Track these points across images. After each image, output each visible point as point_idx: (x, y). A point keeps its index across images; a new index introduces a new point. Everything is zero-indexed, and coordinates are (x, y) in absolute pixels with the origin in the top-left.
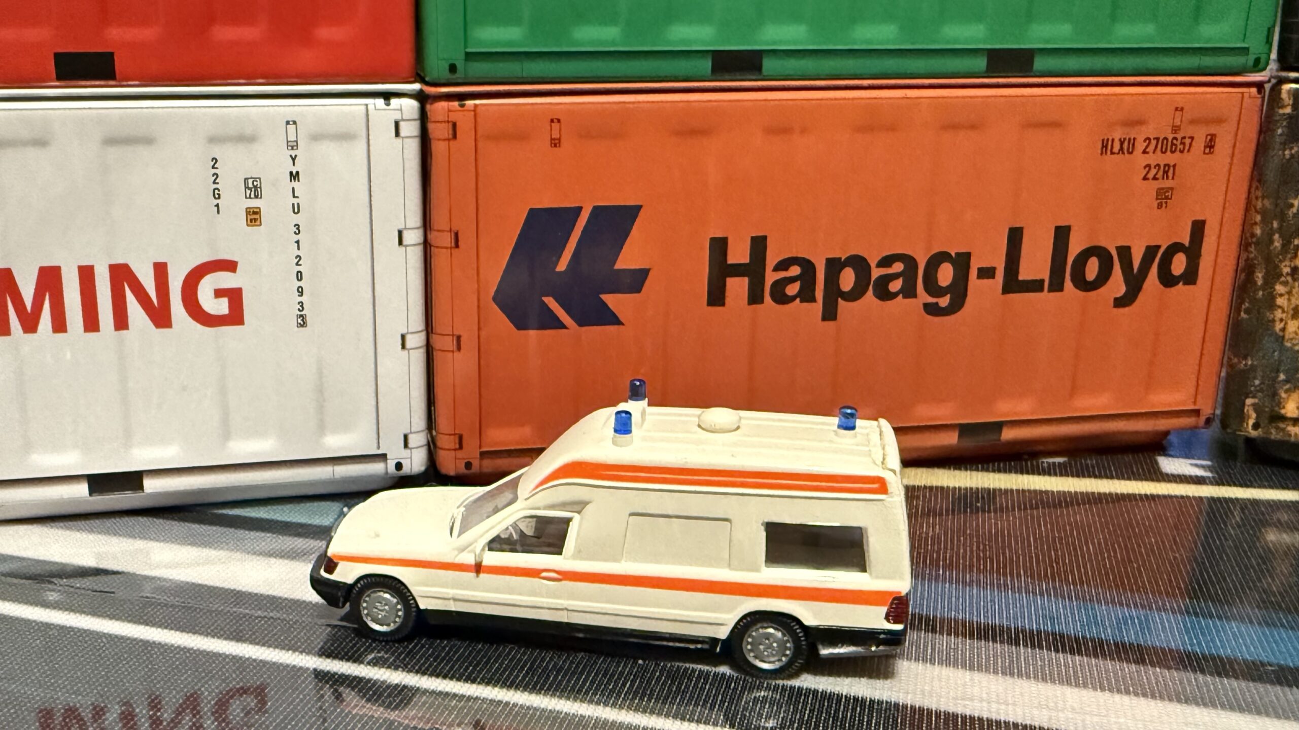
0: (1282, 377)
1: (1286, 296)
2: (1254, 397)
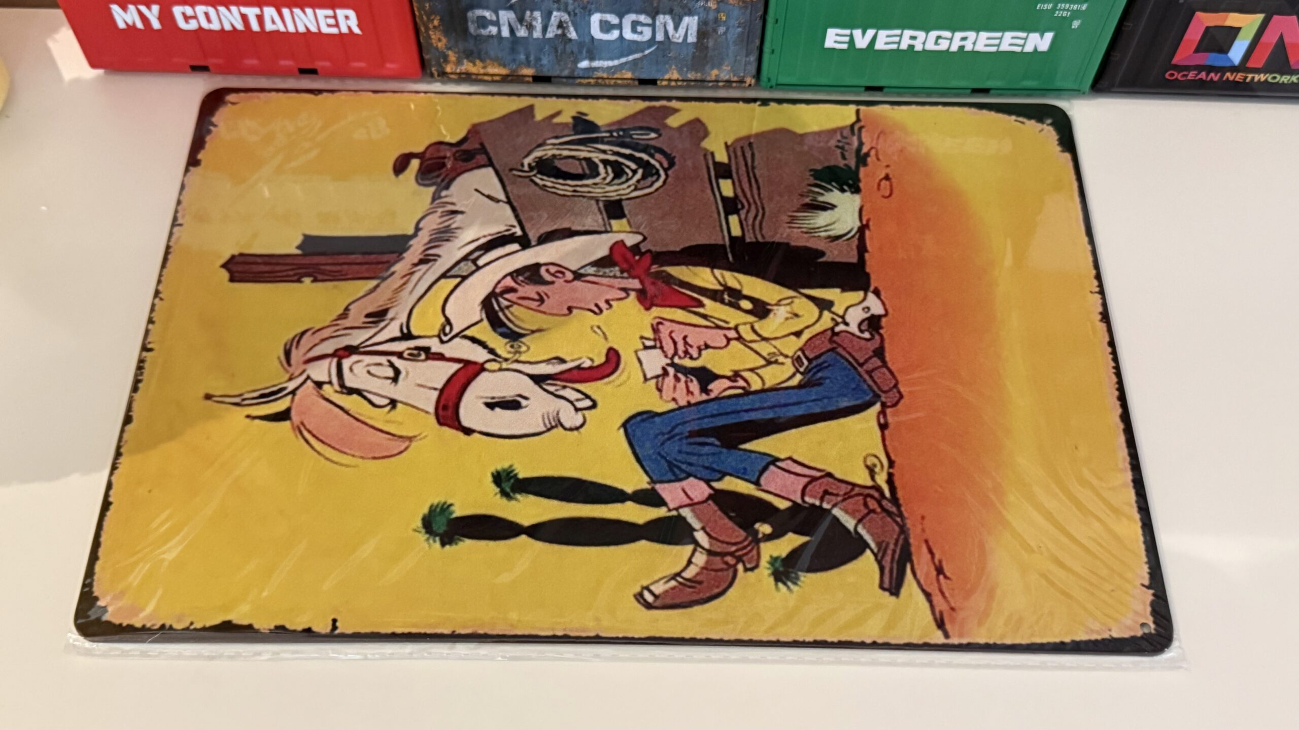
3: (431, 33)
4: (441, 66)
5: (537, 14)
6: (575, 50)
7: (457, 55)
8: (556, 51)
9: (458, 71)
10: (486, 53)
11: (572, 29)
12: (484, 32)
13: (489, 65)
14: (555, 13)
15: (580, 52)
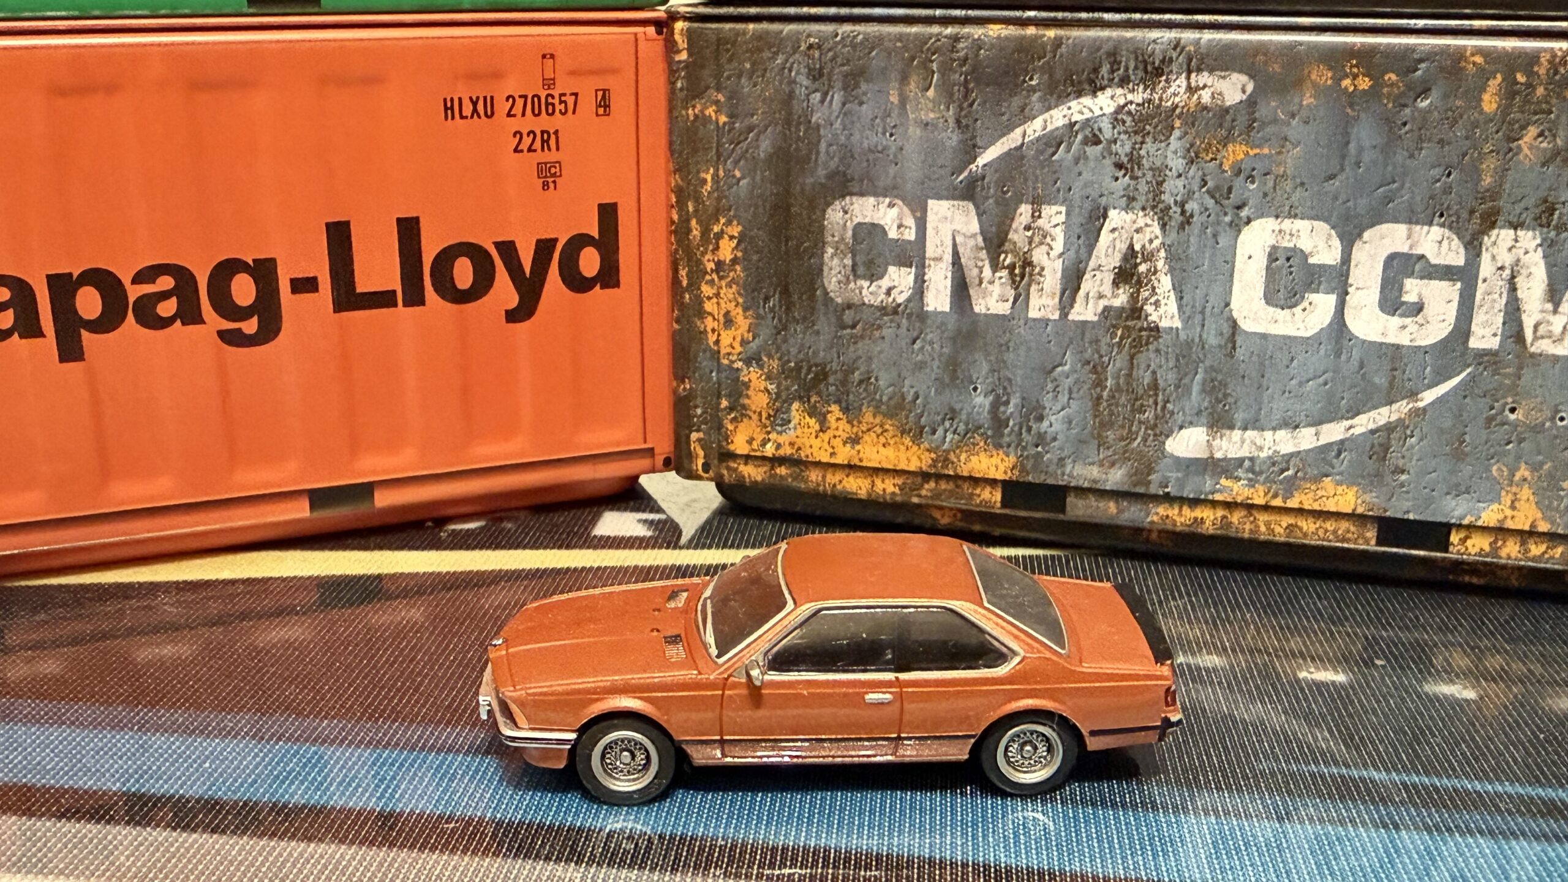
0: (724, 403)
1: (715, 300)
2: (698, 431)
3: (706, 290)
4: (720, 426)
5: (1054, 216)
6: (1167, 377)
7: (772, 387)
8: (1100, 383)
9: (769, 450)
10: (865, 381)
11: (1165, 283)
12: (871, 293)
13: (869, 430)
14: (1116, 217)
15: (1182, 387)
